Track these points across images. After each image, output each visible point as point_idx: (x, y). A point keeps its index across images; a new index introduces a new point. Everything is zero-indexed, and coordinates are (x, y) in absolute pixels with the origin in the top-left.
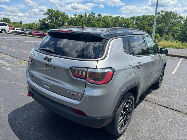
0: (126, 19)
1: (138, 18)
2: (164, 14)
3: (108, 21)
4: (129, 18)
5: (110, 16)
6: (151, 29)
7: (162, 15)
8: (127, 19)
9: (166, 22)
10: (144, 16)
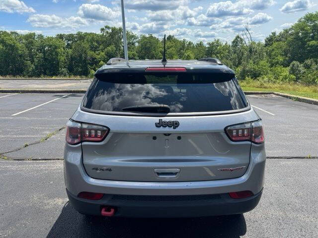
0: (48, 38)
1: (70, 37)
2: (110, 31)
3: (11, 42)
4: (54, 36)
5: (12, 33)
6: (97, 54)
7: (107, 32)
8: (50, 39)
9: (116, 44)
10: (79, 34)
